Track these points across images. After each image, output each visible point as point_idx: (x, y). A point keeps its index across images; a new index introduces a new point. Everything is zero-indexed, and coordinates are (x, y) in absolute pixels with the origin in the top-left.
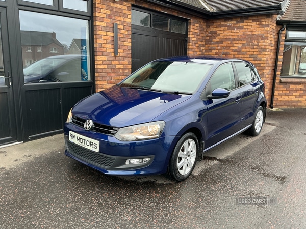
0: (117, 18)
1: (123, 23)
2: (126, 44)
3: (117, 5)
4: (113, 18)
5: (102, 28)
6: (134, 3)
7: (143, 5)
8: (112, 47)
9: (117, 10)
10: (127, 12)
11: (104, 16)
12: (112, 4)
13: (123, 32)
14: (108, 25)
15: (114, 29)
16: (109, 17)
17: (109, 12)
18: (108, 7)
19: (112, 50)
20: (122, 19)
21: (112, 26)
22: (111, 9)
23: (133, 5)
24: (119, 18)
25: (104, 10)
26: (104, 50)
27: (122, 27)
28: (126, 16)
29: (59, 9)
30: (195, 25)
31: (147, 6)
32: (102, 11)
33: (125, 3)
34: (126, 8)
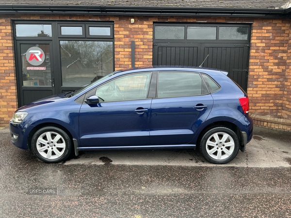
0: (135, 36)
1: (142, 40)
2: (145, 57)
3: (136, 26)
4: (132, 37)
5: (120, 46)
6: (156, 20)
7: (169, 21)
8: (130, 60)
9: (136, 30)
10: (148, 30)
11: (123, 36)
12: (130, 26)
13: (143, 47)
14: (126, 43)
15: (133, 46)
16: (126, 36)
17: (127, 33)
18: (126, 29)
19: (130, 63)
20: (142, 36)
21: (130, 43)
22: (130, 30)
23: (154, 22)
24: (138, 36)
25: (122, 32)
26: (121, 63)
27: (142, 43)
28: (147, 33)
29: (86, 37)
30: (263, 28)
31: (174, 20)
32: (120, 33)
33: (145, 22)
34: (147, 26)
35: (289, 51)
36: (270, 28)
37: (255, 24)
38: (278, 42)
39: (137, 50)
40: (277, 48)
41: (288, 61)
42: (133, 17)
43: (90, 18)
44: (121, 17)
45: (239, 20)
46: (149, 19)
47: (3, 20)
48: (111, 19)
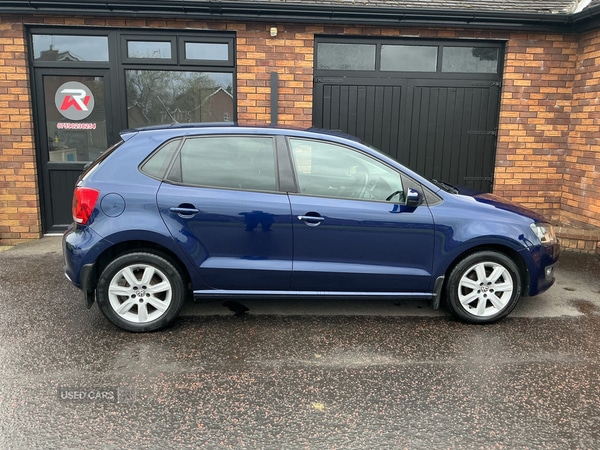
0: (279, 63)
1: (292, 70)
2: (298, 104)
3: (281, 42)
4: (271, 63)
5: (248, 84)
6: (321, 31)
7: (345, 32)
8: (269, 110)
9: (280, 50)
10: (304, 51)
11: (253, 63)
12: (268, 42)
13: (293, 84)
14: (260, 77)
15: (274, 82)
16: (261, 63)
17: (263, 56)
18: (260, 48)
19: (268, 117)
20: (291, 63)
21: (268, 77)
22: (268, 51)
23: (316, 36)
24: (285, 63)
25: (251, 53)
26: (250, 116)
27: (291, 77)
28: (301, 57)
29: (179, 63)
30: (528, 50)
31: (356, 32)
32: (249, 55)
33: (298, 36)
34: (301, 43)
35: (575, 96)
36: (540, 50)
37: (512, 42)
38: (555, 78)
39: (282, 91)
40: (553, 90)
41: (573, 116)
42: (274, 24)
43: (188, 24)
44: (251, 24)
45: (482, 34)
46: (307, 29)
47: (7, 26)
48: (231, 28)
